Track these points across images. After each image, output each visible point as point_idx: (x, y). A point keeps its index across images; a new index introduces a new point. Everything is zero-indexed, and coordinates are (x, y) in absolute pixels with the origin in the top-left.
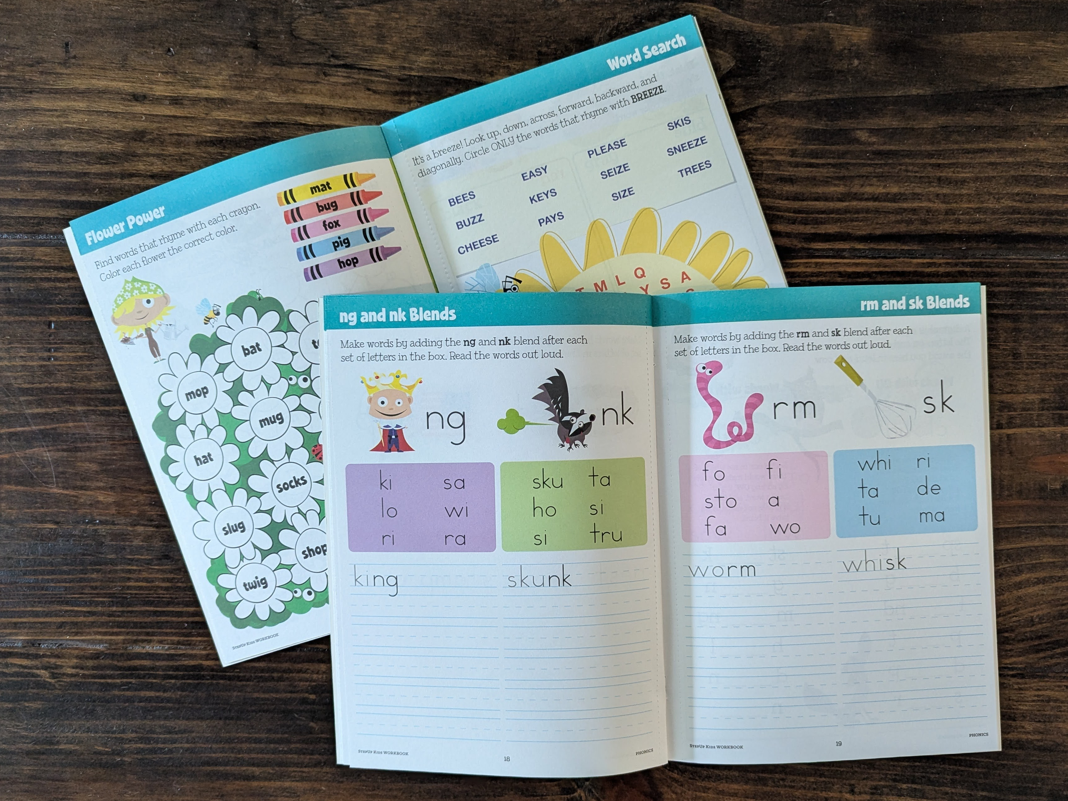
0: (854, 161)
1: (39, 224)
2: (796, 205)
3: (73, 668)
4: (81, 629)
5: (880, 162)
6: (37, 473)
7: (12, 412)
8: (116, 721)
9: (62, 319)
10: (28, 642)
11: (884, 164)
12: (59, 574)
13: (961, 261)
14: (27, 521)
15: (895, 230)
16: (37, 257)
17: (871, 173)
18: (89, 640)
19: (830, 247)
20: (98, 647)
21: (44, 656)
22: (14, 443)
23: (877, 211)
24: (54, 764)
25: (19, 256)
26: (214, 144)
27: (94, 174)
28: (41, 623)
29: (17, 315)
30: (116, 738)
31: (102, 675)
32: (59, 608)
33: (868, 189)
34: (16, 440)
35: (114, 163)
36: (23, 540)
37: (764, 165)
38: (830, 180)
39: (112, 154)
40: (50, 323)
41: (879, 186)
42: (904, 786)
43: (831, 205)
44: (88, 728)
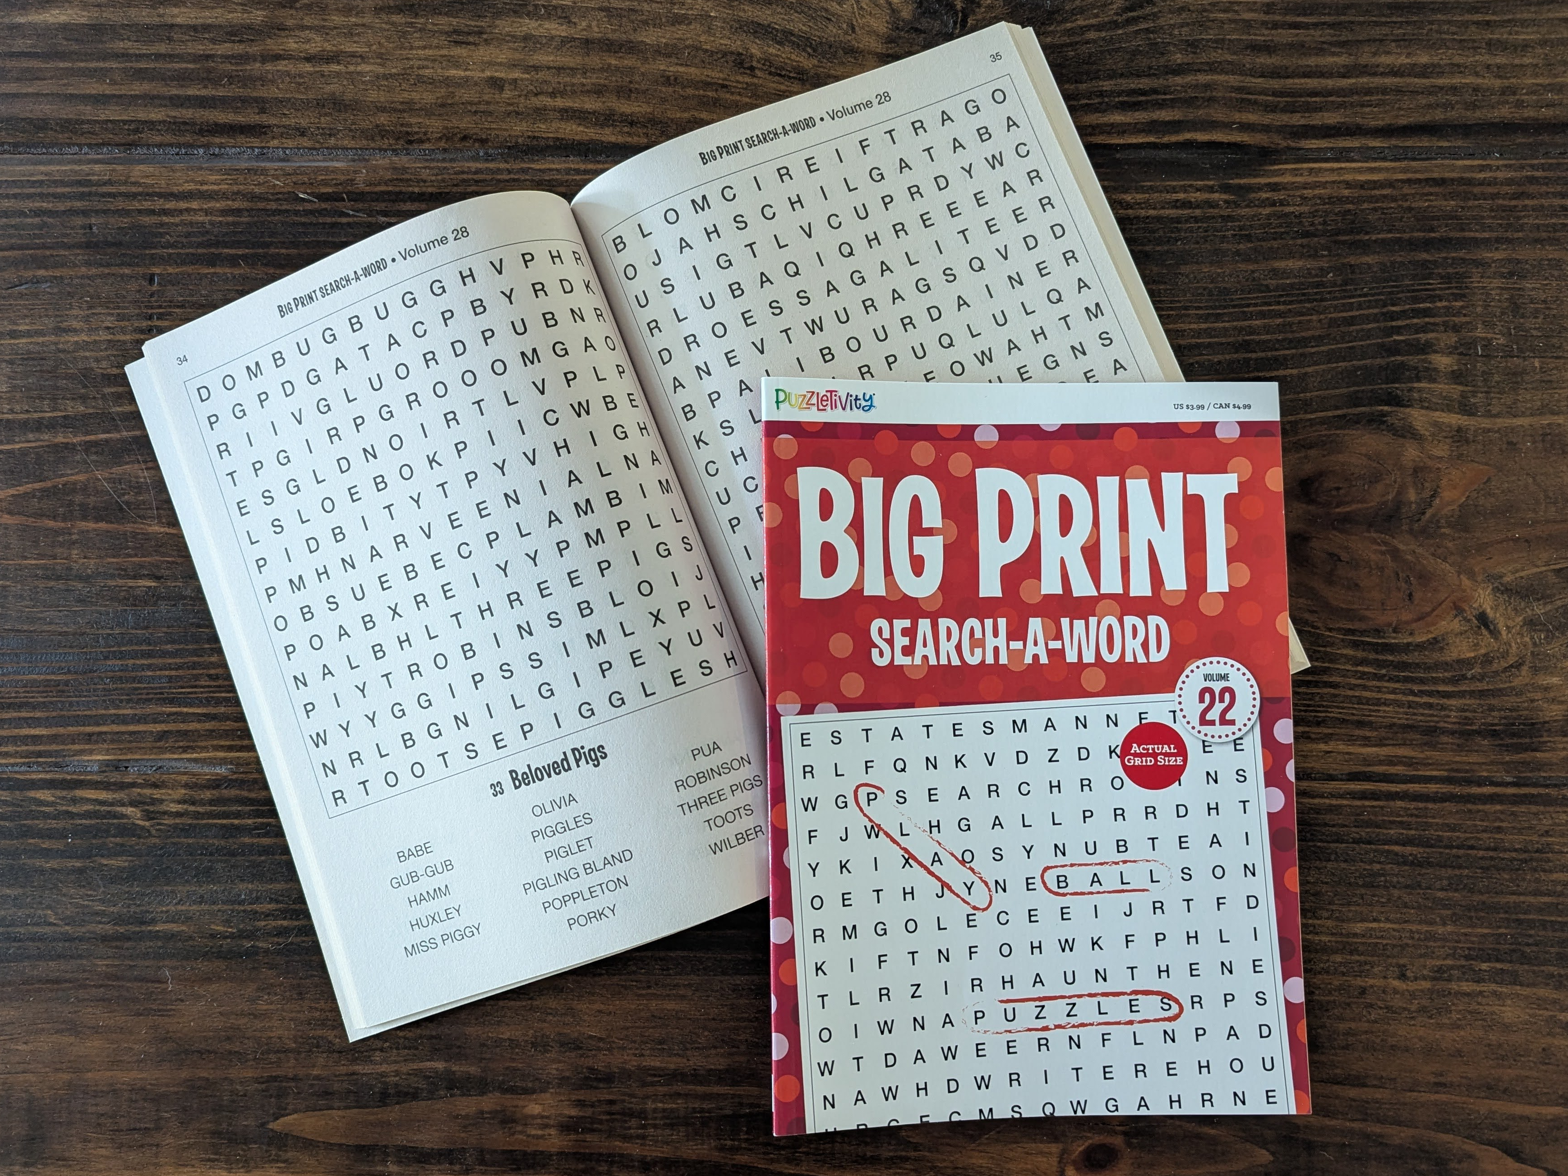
0: (1362, 19)
1: (136, 131)
2: (1276, 84)
3: (179, 802)
4: (194, 741)
5: (1399, 19)
6: (127, 503)
7: (91, 411)
8: (245, 885)
9: (170, 270)
10: (107, 764)
11: (1406, 22)
12: (160, 657)
13: (1528, 162)
14: (112, 577)
15: (1428, 118)
16: (133, 180)
17: (1387, 35)
18: (203, 761)
19: (1331, 145)
20: (218, 770)
21: (133, 785)
22: (94, 457)
23: (1399, 91)
24: (146, 956)
25: (107, 178)
26: (401, 10)
27: (222, 56)
28: (132, 733)
29: (102, 265)
30: (244, 911)
31: (224, 812)
32: (159, 709)
33: (1385, 60)
34: (96, 453)
35: (252, 40)
36: (106, 606)
37: (1226, 26)
38: (1325, 46)
39: (249, 27)
40: (152, 277)
41: (1400, 54)
42: (1484, 966)
43: (1330, 83)
44: (202, 897)
